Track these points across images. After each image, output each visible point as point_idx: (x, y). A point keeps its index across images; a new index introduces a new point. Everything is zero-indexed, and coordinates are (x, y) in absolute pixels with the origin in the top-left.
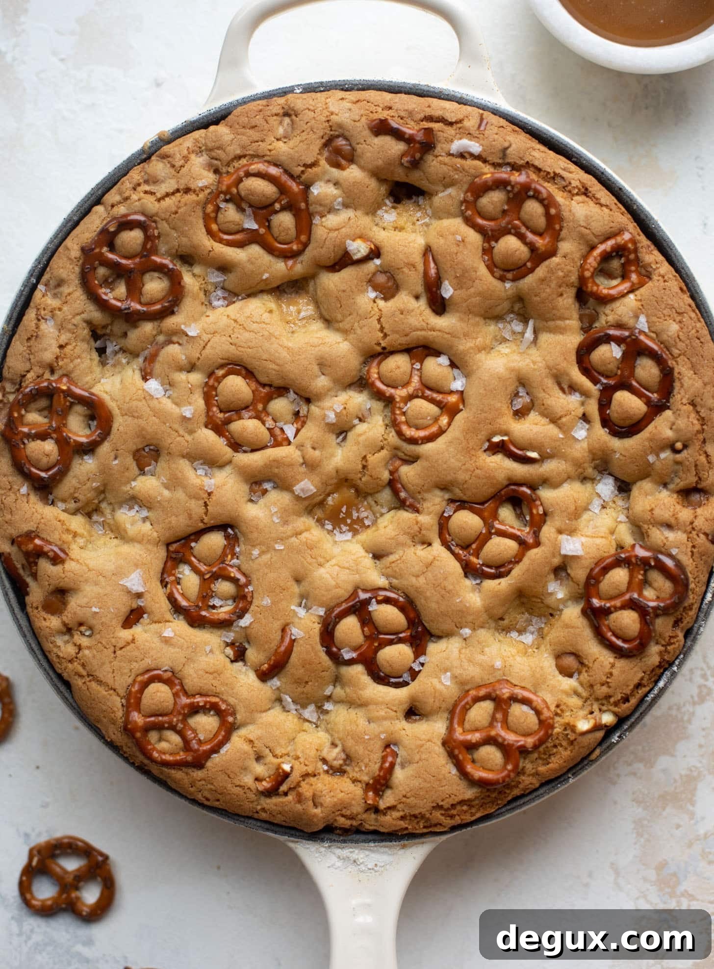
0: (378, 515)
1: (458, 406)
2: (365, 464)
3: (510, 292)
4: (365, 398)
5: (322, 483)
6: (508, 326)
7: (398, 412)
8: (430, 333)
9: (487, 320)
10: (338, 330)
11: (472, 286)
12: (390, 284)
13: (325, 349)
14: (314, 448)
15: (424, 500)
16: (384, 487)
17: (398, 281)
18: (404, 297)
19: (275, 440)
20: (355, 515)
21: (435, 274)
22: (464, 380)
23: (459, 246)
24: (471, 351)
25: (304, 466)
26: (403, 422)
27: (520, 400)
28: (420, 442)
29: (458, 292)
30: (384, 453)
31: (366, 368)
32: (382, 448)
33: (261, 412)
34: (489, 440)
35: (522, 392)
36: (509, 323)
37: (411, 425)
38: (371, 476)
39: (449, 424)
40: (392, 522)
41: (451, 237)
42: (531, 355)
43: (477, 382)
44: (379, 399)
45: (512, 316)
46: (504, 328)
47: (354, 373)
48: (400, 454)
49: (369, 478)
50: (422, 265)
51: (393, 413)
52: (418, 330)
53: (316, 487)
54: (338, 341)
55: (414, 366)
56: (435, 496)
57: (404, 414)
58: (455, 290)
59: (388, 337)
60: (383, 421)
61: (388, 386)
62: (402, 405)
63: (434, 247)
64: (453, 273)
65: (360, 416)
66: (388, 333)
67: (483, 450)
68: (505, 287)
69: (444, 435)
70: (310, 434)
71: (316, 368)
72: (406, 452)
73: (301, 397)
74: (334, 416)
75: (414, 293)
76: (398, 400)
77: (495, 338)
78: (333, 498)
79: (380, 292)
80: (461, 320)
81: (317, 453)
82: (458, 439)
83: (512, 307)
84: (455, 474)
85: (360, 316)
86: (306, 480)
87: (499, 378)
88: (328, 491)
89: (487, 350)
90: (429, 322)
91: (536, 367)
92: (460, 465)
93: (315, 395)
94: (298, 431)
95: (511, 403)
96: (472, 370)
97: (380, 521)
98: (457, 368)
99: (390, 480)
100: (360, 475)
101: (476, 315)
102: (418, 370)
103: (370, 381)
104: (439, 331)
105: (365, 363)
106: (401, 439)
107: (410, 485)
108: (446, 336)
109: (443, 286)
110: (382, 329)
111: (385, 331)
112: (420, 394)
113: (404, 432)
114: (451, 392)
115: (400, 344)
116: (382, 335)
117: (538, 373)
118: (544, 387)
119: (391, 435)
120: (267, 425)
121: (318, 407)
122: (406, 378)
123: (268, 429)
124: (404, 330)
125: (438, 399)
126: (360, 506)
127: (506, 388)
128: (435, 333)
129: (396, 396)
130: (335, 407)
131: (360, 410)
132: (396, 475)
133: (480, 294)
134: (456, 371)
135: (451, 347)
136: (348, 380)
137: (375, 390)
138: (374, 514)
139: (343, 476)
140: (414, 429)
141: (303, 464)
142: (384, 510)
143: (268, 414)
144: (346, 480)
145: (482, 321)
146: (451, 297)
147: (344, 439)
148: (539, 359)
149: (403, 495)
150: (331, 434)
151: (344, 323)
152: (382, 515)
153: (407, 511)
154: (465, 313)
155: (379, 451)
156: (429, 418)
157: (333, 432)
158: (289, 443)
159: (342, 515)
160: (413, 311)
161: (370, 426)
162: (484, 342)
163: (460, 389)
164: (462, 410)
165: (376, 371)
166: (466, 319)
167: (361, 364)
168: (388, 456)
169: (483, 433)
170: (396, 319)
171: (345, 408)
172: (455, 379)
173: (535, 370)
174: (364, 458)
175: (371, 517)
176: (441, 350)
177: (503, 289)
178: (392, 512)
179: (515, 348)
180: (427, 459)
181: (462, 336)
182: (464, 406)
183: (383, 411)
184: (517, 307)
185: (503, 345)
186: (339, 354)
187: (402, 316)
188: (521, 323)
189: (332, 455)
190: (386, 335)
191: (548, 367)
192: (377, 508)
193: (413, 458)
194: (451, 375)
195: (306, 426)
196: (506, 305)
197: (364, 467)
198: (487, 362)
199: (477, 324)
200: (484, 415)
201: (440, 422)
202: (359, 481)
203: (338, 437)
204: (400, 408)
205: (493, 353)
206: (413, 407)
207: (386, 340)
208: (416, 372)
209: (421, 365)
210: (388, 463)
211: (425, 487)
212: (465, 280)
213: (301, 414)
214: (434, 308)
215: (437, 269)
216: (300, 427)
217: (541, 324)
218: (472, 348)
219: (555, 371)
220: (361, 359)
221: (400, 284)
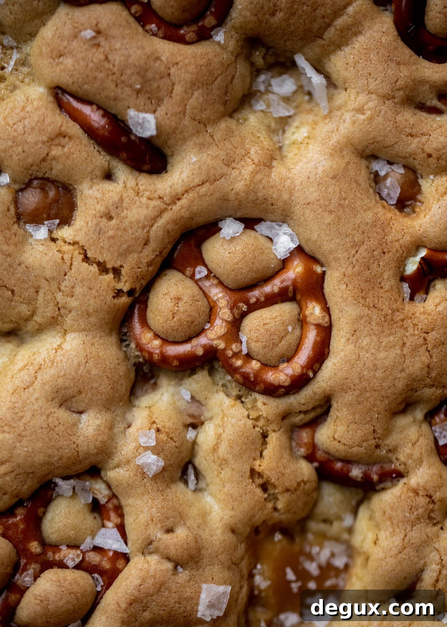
0: (345, 536)
1: (314, 272)
2: (260, 481)
3: (232, 45)
4: (171, 389)
5: (229, 568)
6: (271, 96)
7: (239, 363)
8: (176, 208)
9: (236, 115)
10: (41, 330)
11: (173, 84)
12: (52, 194)
13: (47, 375)
14: (170, 530)
15: (393, 450)
16: (318, 489)
17: (61, 178)
18: (91, 192)
19: (102, 572)
20: (312, 568)
21: (103, 116)
22: (285, 228)
23: (98, 45)
24: (259, 177)
25: (180, 569)
26: (260, 370)
27: (388, 182)
28: (311, 374)
29: (161, 111)
30: (274, 439)
31: (133, 345)
32: (265, 436)
33: (44, 553)
34: (403, 279)
35: (382, 169)
36: (268, 91)
37: (273, 362)
38: (287, 490)
39: (327, 310)
40: (378, 526)
41: (75, 43)
42: (345, 104)
43: (308, 212)
44: (193, 371)
45: (262, 78)
46: (268, 106)
47: (122, 369)
48: (298, 419)
49: (287, 495)
50: (71, 123)
51: (232, 370)
52: (155, 219)
53: (225, 583)
54: (55, 346)
55: (198, 276)
56: (404, 429)
57: (249, 357)
58: (154, 112)
59: (123, 271)
60: (228, 396)
61: (188, 340)
62: (235, 347)
63: (65, 80)
64: (128, 90)
65: (190, 420)
66: (118, 263)
67: (408, 299)
68: (219, 43)
69: (334, 332)
70: (144, 517)
71: (63, 414)
72: (304, 408)
73: (78, 476)
74: (154, 457)
75: (98, 173)
76: (222, 345)
77: (271, 131)
78: (262, 574)
79: (49, 218)
80: (202, 146)
81: (181, 533)
82: (361, 317)
83: (252, 64)
84: (403, 370)
85: (53, 278)
86: (204, 586)
87: (334, 177)
88: (245, 572)
89: (278, 157)
90: (161, 192)
91: (368, 113)
92: (399, 352)
93: (97, 454)
94: (121, 529)
95: (382, 198)
96: (285, 203)
97: (357, 540)
98: (259, 220)
99: (317, 469)
100: (270, 505)
101: (215, 121)
102: (207, 277)
103: (156, 357)
104: (186, 191)
105: (122, 341)
106: (279, 396)
107: (355, 449)
108: (203, 190)
109: (131, 123)
110: (103, 268)
111: (109, 266)
112: (245, 308)
113: (276, 383)
114: (284, 263)
115: (149, 264)
116: (111, 275)
117: (380, 119)
118: (408, 130)
119: (259, 404)
120: (71, 564)
121: (118, 466)
122: (203, 304)
123: (78, 567)
124: (136, 239)
125: (276, 289)
126: (308, 549)
127: (356, 181)
128: (184, 202)
129: (215, 342)
130: (142, 441)
131: (180, 412)
132: (319, 454)
133: (194, 85)
134: (262, 228)
135: (225, 199)
136: (124, 387)
137: (176, 363)
138: (337, 539)
139: (248, 530)
140: (285, 365)
141: (175, 568)
142: (348, 521)
143: (56, 547)
144: (256, 530)
145: (231, 123)
146: (158, 127)
147: (198, 475)
148: (362, 98)
149: (356, 472)
150: (174, 487)
151: (40, 312)
152: (350, 530)
153: (383, 489)
154: (198, 132)
155: (264, 443)
156: (290, 329)
157: (173, 481)
158: (126, 558)
159: (295, 587)
160: (121, 200)
161: (217, 421)
162: (263, 149)
163: (293, 246)
164: (324, 273)
165: (149, 335)
166: (208, 139)
167: (120, 347)
168: (284, 439)
169: (386, 276)
170: (111, 233)
171: (158, 430)
172: (271, 240)
173: (371, 119)
174: (253, 473)
175: (338, 548)
176: (212, 218)
177: (218, 49)
178: (363, 512)
179: (310, 118)
180: (344, 388)
181: (225, 169)
182: (322, 265)
183: (215, 383)
184: (258, 58)
185: (290, 130)
186: (76, 363)
187: (113, 222)
188: (285, 77)
189: (204, 515)
190: (117, 272)
191: (386, 97)
192: (335, 528)
193: (320, 406)
194: (263, 240)
195: (126, 510)
196: (242, 68)
197: (264, 487)
198: (294, 171)
199: (230, 133)
200: (362, 249)
201: (311, 319)
202: (276, 514)
203: (186, 483)
204: (236, 355)
205: (290, 154)
206: (254, 335)
207: (123, 279)
208: (207, 284)
209: (206, 266)
210: (291, 449)
211: (380, 431)
212: (155, 85)
213: (103, 501)
214: (146, 167)
215: (99, 107)
216: (119, 521)
217: (315, 49)
218: (254, 173)
219: (401, 93)
220: (114, 339)
221: (65, 180)
